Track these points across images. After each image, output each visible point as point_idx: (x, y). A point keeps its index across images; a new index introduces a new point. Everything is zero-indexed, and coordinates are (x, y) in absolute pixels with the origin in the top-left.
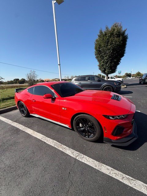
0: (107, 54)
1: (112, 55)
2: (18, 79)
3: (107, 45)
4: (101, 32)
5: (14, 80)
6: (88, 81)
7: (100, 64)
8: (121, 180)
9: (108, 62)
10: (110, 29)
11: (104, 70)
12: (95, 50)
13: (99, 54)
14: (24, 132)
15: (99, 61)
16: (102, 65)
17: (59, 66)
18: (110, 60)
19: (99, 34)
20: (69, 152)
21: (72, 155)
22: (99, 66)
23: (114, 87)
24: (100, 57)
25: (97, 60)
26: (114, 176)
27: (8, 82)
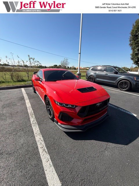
5: (54, 66)
7: (133, 53)
8: (39, 148)
13: (135, 40)
14: (25, 100)
16: (136, 53)
17: (79, 54)
20: (33, 120)
21: (31, 122)
22: (132, 55)
24: (135, 44)
25: (131, 48)
26: (38, 144)
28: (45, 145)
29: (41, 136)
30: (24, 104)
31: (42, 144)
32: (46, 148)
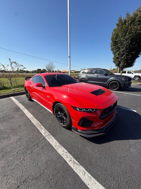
0: (124, 45)
1: (129, 46)
2: (40, 70)
3: (125, 35)
4: (120, 21)
5: (37, 70)
6: (95, 74)
7: (115, 56)
8: (68, 162)
9: (124, 54)
10: (132, 15)
11: (118, 63)
12: (111, 41)
13: (115, 46)
14: (22, 111)
15: (114, 53)
16: (117, 57)
17: (69, 58)
18: (127, 52)
19: (117, 22)
20: (43, 131)
21: (43, 134)
22: (114, 59)
23: (121, 82)
24: (116, 49)
25: (112, 52)
26: (64, 157)
27: (33, 71)
28: (72, 157)
29: (63, 147)
30: (23, 115)
31: (69, 156)
32: (75, 160)
